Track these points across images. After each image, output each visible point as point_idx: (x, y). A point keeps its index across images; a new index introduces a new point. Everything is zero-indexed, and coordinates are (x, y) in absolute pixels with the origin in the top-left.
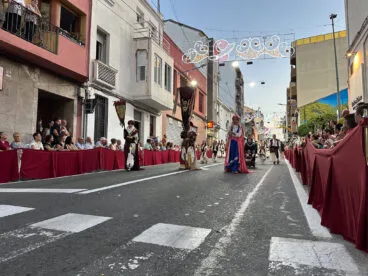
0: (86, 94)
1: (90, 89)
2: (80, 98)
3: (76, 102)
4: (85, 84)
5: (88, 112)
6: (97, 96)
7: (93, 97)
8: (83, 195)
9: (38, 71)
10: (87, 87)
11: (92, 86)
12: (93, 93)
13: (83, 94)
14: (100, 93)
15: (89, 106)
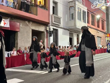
1: (50, 26)
2: (47, 31)
4: (49, 25)
5: (50, 36)
6: (54, 29)
7: (52, 30)
9: (31, 23)
12: (52, 28)
13: (48, 29)
15: (50, 34)
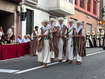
0: (21, 9)
1: (23, 6)
2: (17, 12)
3: (15, 15)
4: (20, 3)
5: (22, 20)
6: (27, 10)
7: (25, 11)
8: (18, 74)
10: (21, 5)
11: (24, 4)
12: (25, 8)
13: (19, 10)
14: (29, 8)
15: (22, 17)
